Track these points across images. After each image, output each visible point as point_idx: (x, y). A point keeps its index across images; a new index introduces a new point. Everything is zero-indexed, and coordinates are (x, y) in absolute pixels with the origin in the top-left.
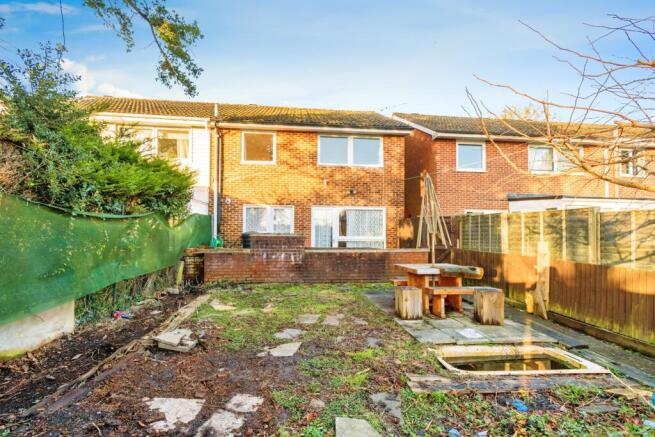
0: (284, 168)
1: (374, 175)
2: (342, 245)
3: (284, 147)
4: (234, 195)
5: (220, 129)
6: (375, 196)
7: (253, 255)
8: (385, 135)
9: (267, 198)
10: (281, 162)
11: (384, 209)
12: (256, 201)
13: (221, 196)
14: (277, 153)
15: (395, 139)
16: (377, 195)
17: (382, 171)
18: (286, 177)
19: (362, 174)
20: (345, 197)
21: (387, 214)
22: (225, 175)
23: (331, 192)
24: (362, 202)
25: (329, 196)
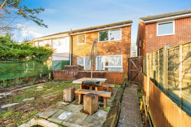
0: (88, 44)
1: (118, 43)
2: (106, 69)
3: (88, 38)
4: (75, 54)
5: (71, 36)
6: (118, 51)
7: (65, 72)
8: (122, 27)
9: (83, 54)
10: (87, 43)
11: (122, 55)
12: (81, 56)
13: (72, 55)
14: (86, 40)
15: (126, 28)
16: (119, 50)
17: (121, 41)
18: (89, 47)
19: (113, 43)
20: (107, 52)
21: (123, 57)
22: (73, 49)
23: (102, 51)
24: (113, 53)
25: (102, 52)
